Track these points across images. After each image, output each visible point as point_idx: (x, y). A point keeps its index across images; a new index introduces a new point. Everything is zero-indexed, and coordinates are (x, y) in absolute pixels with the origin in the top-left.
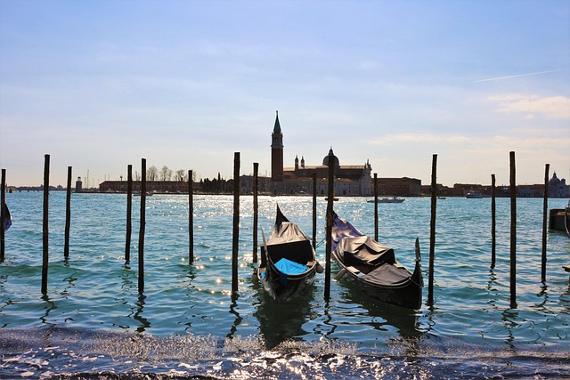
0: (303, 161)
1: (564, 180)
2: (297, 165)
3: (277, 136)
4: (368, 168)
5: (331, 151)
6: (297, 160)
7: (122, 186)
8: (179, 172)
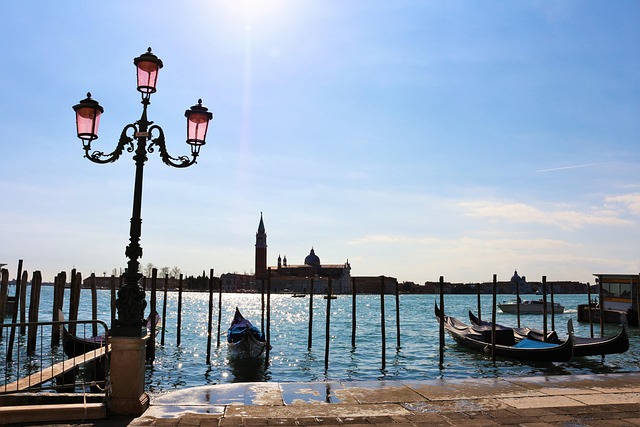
0: (285, 260)
1: (524, 278)
2: (279, 264)
3: (261, 236)
4: (347, 267)
5: (312, 251)
6: (279, 259)
7: (107, 282)
8: (163, 269)
